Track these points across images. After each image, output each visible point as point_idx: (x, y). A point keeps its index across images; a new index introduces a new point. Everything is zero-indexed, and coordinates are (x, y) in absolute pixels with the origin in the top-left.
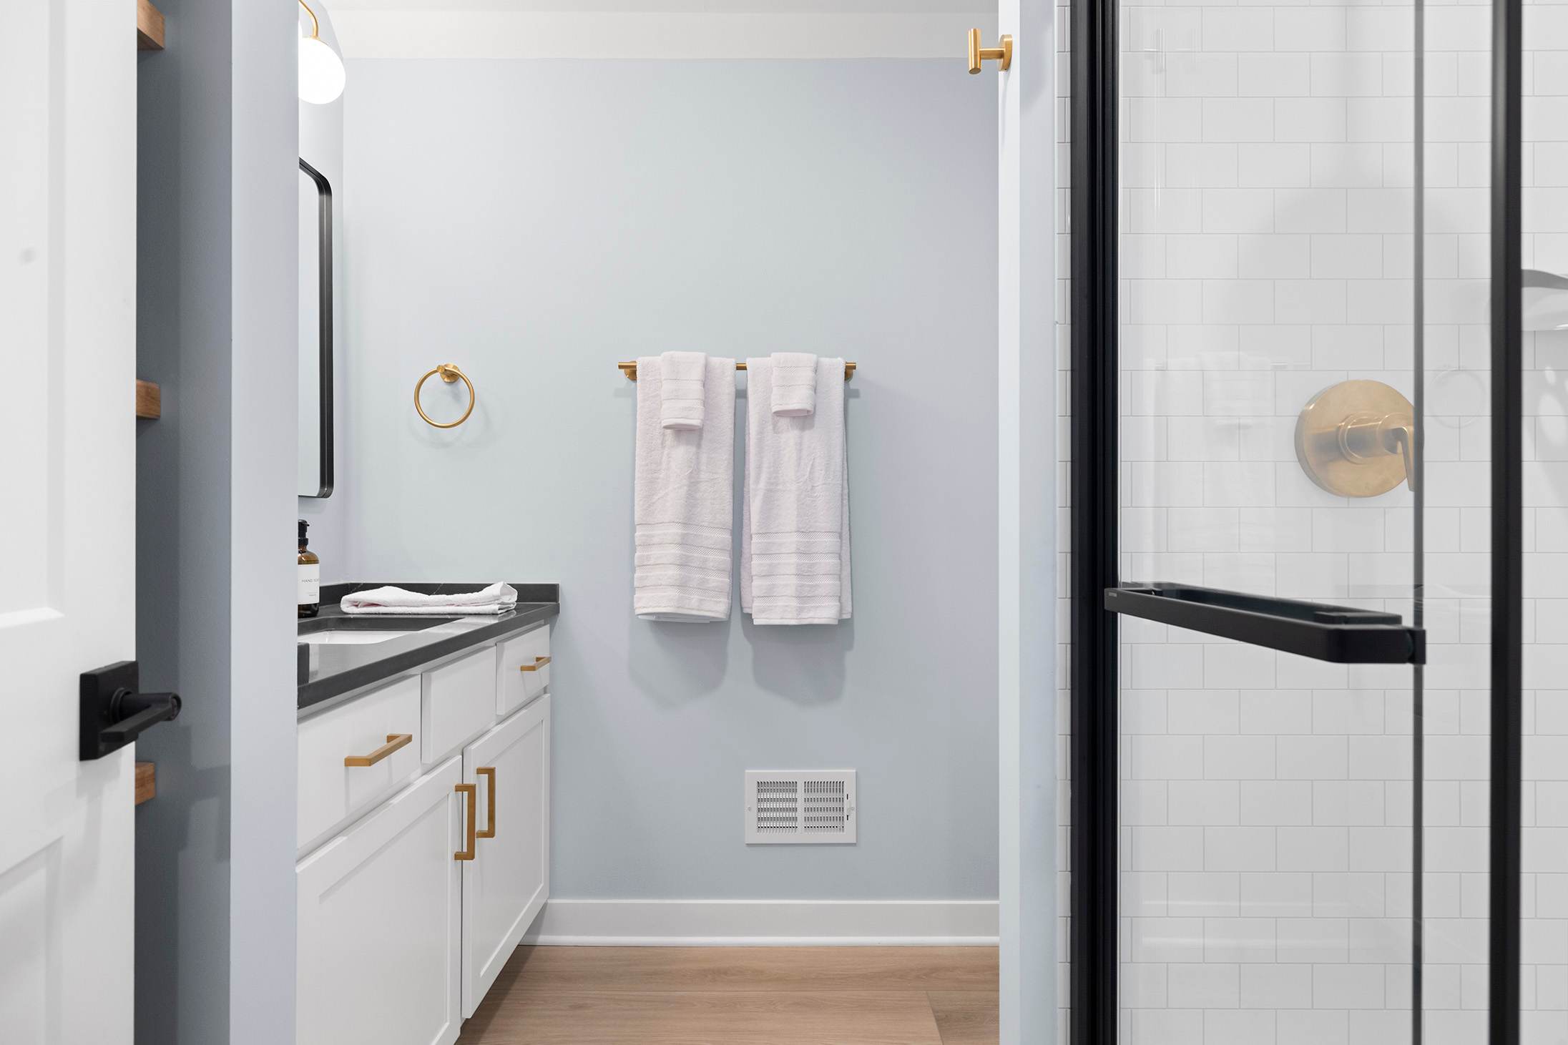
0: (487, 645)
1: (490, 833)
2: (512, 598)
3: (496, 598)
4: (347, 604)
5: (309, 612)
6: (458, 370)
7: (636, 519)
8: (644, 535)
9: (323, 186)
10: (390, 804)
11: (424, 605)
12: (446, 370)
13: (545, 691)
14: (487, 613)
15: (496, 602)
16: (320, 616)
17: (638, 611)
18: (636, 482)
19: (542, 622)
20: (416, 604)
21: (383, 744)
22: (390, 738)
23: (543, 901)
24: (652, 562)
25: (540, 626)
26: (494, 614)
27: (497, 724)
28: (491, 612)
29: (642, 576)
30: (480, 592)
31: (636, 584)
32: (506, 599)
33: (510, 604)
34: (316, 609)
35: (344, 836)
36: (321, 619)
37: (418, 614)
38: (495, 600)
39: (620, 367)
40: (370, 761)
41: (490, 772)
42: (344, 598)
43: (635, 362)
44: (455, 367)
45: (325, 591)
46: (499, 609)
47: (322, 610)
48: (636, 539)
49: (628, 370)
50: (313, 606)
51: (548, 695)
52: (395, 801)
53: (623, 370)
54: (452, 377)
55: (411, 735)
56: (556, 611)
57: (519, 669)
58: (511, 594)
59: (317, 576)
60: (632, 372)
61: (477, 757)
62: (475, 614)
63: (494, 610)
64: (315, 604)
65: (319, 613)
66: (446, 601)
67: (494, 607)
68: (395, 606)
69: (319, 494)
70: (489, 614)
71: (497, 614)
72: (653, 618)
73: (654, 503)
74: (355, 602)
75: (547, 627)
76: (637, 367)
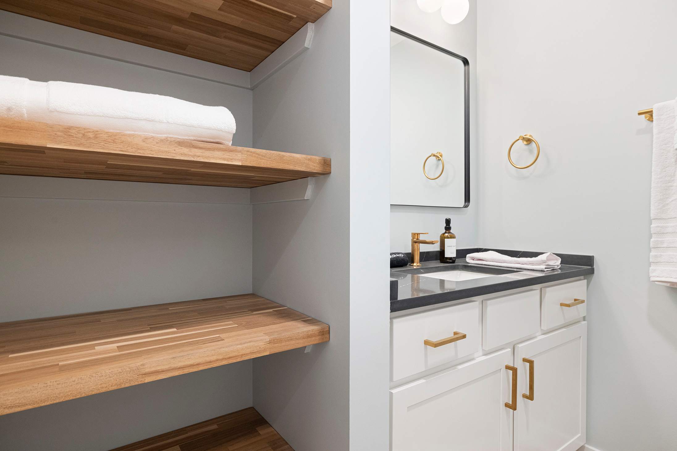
0: (534, 288)
1: (530, 397)
2: (557, 262)
3: (544, 262)
4: (470, 259)
5: (451, 261)
6: (532, 137)
7: (652, 215)
8: (658, 226)
9: (466, 62)
10: (457, 368)
11: (504, 262)
12: (524, 138)
13: (584, 319)
14: (538, 270)
15: (544, 264)
16: (456, 263)
17: (653, 279)
18: (652, 190)
19: (582, 277)
20: (500, 262)
21: (451, 335)
22: (455, 333)
23: (582, 444)
24: (665, 245)
25: (580, 280)
26: (542, 271)
27: (542, 335)
28: (540, 270)
29: (656, 255)
30: (536, 258)
31: (651, 260)
32: (551, 263)
33: (555, 266)
34: (454, 260)
35: (424, 379)
36: (455, 265)
37: (501, 267)
38: (543, 263)
39: (639, 114)
40: (436, 345)
41: (531, 363)
42: (468, 255)
43: (652, 109)
44: (530, 136)
45: (458, 251)
46: (546, 268)
47: (457, 260)
48: (652, 229)
49: (647, 115)
50: (453, 258)
51: (586, 322)
52: (460, 367)
53: (643, 116)
54: (529, 141)
55: (466, 335)
56: (592, 272)
57: (560, 304)
58: (557, 260)
59: (455, 245)
60: (649, 114)
61: (524, 351)
62: (531, 270)
63: (542, 269)
64: (454, 257)
65: (456, 261)
66: (515, 261)
67: (542, 267)
68: (490, 261)
69: (464, 206)
70: (540, 271)
71: (544, 271)
72: (668, 285)
73: (667, 204)
74: (473, 258)
75: (586, 281)
76: (653, 111)
